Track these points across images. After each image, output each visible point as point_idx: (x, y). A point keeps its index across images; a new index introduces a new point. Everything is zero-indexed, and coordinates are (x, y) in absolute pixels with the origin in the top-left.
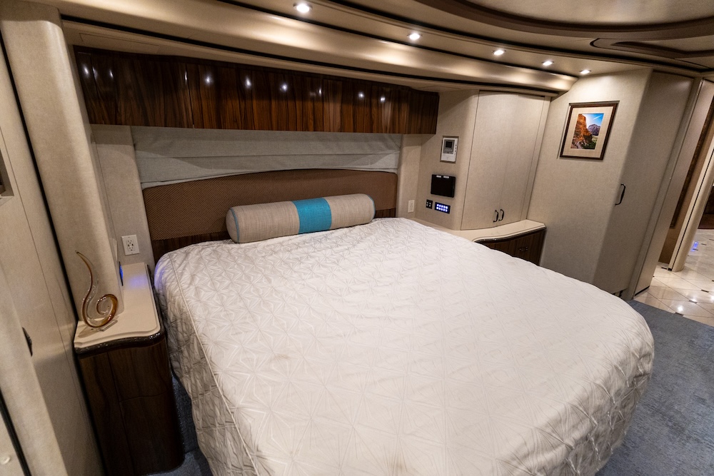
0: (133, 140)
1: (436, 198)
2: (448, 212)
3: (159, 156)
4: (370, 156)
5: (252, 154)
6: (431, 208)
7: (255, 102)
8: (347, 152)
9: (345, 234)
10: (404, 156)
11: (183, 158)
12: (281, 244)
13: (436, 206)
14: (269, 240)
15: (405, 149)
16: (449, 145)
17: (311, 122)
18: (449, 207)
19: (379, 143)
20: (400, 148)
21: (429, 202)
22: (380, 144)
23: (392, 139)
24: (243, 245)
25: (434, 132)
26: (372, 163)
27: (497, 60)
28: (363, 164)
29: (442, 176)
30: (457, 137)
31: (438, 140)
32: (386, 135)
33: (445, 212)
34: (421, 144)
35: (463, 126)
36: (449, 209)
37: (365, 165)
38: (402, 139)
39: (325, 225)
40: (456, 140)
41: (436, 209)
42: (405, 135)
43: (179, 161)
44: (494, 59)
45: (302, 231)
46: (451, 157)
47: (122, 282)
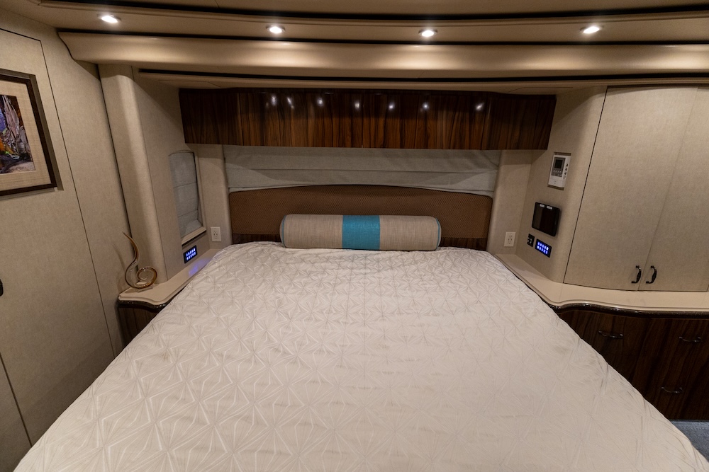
0: (224, 155)
1: (539, 235)
2: (548, 255)
3: (241, 167)
4: (450, 175)
6: (532, 245)
7: (293, 121)
9: (390, 258)
10: (502, 176)
11: (258, 170)
12: (317, 255)
13: (537, 245)
14: (310, 250)
15: (503, 168)
16: (559, 164)
17: (349, 138)
18: (550, 248)
19: (464, 160)
20: (498, 167)
21: (531, 237)
22: (467, 162)
23: (485, 157)
24: (288, 250)
25: (545, 147)
26: (452, 183)
27: (589, 40)
28: (440, 184)
29: (546, 206)
30: (569, 154)
31: (549, 157)
32: (475, 152)
33: (545, 254)
34: (531, 164)
35: (577, 140)
36: (550, 251)
37: (443, 184)
38: (500, 156)
39: (373, 245)
40: (567, 158)
41: (536, 248)
42: (504, 151)
43: (254, 172)
44: (586, 40)
45: (346, 247)
46: (558, 181)
47: (186, 261)
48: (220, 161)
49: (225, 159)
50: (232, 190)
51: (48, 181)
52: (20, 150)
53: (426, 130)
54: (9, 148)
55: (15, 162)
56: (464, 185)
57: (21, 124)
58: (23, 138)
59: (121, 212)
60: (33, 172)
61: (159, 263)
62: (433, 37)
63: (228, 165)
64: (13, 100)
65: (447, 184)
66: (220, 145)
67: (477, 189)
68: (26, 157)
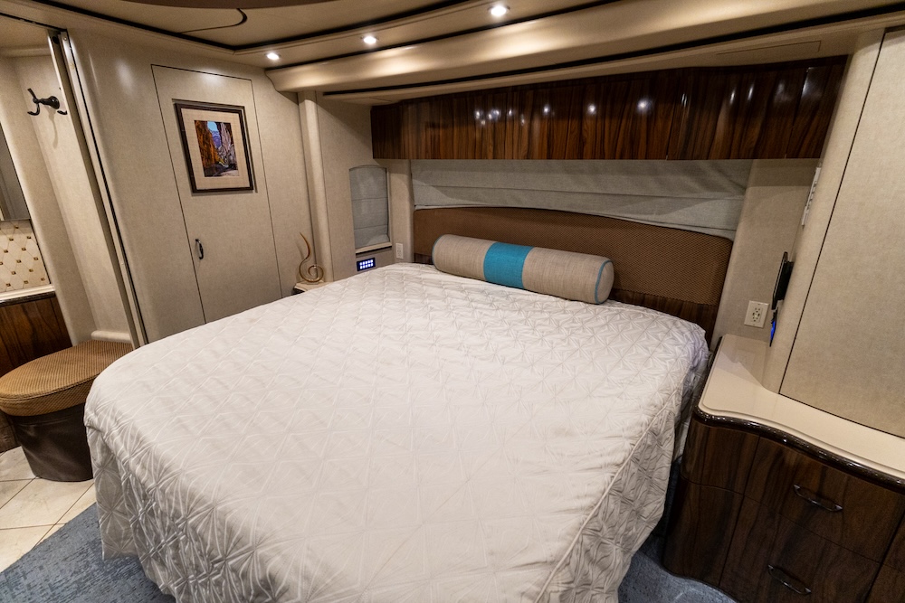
0: (410, 171)
4: (659, 200)
5: (488, 186)
8: (613, 190)
15: (751, 192)
19: (682, 178)
20: (745, 189)
23: (720, 171)
26: (660, 213)
28: (638, 213)
37: (645, 214)
43: (434, 188)
45: (490, 280)
47: (359, 269)
48: (405, 177)
49: (411, 175)
50: (417, 208)
51: (248, 186)
52: (230, 161)
53: (581, 133)
54: (222, 160)
55: (225, 170)
56: (679, 217)
57: (232, 142)
58: (232, 153)
59: (307, 217)
60: (237, 178)
61: (327, 264)
62: (506, 15)
63: (415, 182)
64: (228, 126)
65: (651, 214)
66: (407, 160)
67: (702, 224)
68: (233, 166)
